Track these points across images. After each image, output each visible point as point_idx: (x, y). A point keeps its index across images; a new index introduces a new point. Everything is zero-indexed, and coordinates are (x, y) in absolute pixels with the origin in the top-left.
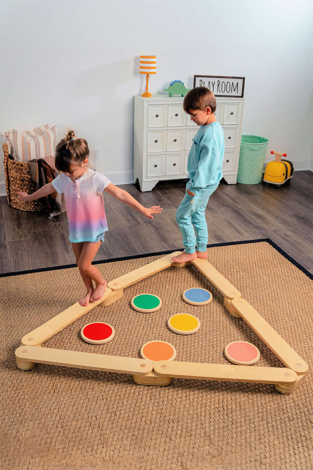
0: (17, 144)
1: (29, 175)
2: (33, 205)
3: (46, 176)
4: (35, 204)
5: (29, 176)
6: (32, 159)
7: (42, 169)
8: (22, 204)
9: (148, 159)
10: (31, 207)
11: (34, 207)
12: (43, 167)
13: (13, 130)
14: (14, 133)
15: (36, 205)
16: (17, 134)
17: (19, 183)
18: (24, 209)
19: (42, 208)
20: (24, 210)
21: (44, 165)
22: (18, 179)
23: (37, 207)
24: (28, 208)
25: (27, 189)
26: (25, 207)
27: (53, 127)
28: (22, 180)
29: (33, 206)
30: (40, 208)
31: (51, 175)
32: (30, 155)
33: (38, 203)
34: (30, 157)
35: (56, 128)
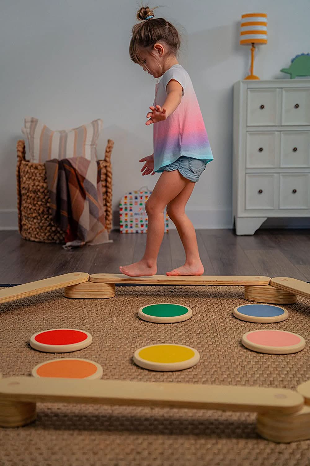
0: (33, 138)
1: (45, 182)
2: (49, 231)
3: (69, 183)
4: (52, 231)
5: (45, 185)
6: (52, 158)
7: (63, 172)
8: (34, 230)
9: (247, 177)
10: (45, 235)
11: (50, 235)
12: (65, 170)
13: (33, 118)
14: (32, 121)
15: (54, 232)
16: (36, 125)
17: (31, 197)
18: (36, 238)
19: (61, 238)
20: (36, 240)
21: (67, 167)
22: (30, 189)
23: (55, 235)
24: (40, 237)
25: (41, 205)
26: (37, 236)
27: (96, 121)
28: (35, 191)
29: (47, 234)
30: (59, 238)
31: (77, 183)
32: (50, 152)
33: (56, 229)
34: (50, 156)
35: (99, 122)
